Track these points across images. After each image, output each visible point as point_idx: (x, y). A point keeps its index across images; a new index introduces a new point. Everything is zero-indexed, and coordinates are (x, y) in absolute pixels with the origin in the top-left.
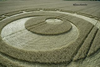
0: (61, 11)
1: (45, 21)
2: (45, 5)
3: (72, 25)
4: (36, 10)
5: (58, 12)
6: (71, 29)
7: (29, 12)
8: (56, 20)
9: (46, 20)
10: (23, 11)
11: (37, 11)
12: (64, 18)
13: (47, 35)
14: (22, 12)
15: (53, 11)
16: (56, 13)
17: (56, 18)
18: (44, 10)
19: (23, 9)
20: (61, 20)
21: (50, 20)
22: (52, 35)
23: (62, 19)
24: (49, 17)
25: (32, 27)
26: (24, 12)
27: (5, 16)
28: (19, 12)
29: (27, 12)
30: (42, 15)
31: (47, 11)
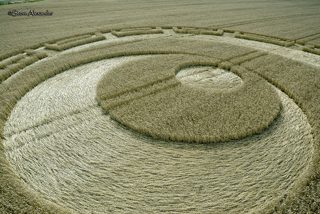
0: (242, 35)
1: (172, 77)
2: (186, 14)
3: (284, 99)
4: (152, 29)
5: (227, 39)
6: (278, 118)
7: (125, 39)
8: (215, 71)
9: (177, 72)
10: (106, 35)
11: (151, 36)
12: (250, 65)
13: (169, 140)
14: (104, 39)
15: (212, 34)
16: (220, 45)
17: (216, 66)
18: (178, 32)
19: (109, 26)
20: (236, 73)
21: (192, 70)
22: (193, 143)
23: (240, 69)
24: (190, 59)
25: (119, 100)
26: (111, 39)
27: (47, 49)
28: (94, 37)
29: (118, 36)
30: (167, 49)
31: (186, 37)
